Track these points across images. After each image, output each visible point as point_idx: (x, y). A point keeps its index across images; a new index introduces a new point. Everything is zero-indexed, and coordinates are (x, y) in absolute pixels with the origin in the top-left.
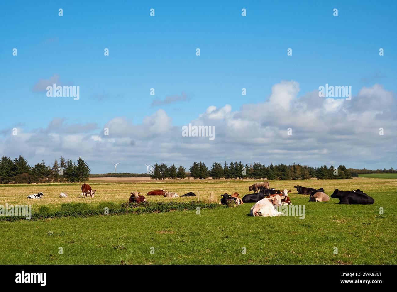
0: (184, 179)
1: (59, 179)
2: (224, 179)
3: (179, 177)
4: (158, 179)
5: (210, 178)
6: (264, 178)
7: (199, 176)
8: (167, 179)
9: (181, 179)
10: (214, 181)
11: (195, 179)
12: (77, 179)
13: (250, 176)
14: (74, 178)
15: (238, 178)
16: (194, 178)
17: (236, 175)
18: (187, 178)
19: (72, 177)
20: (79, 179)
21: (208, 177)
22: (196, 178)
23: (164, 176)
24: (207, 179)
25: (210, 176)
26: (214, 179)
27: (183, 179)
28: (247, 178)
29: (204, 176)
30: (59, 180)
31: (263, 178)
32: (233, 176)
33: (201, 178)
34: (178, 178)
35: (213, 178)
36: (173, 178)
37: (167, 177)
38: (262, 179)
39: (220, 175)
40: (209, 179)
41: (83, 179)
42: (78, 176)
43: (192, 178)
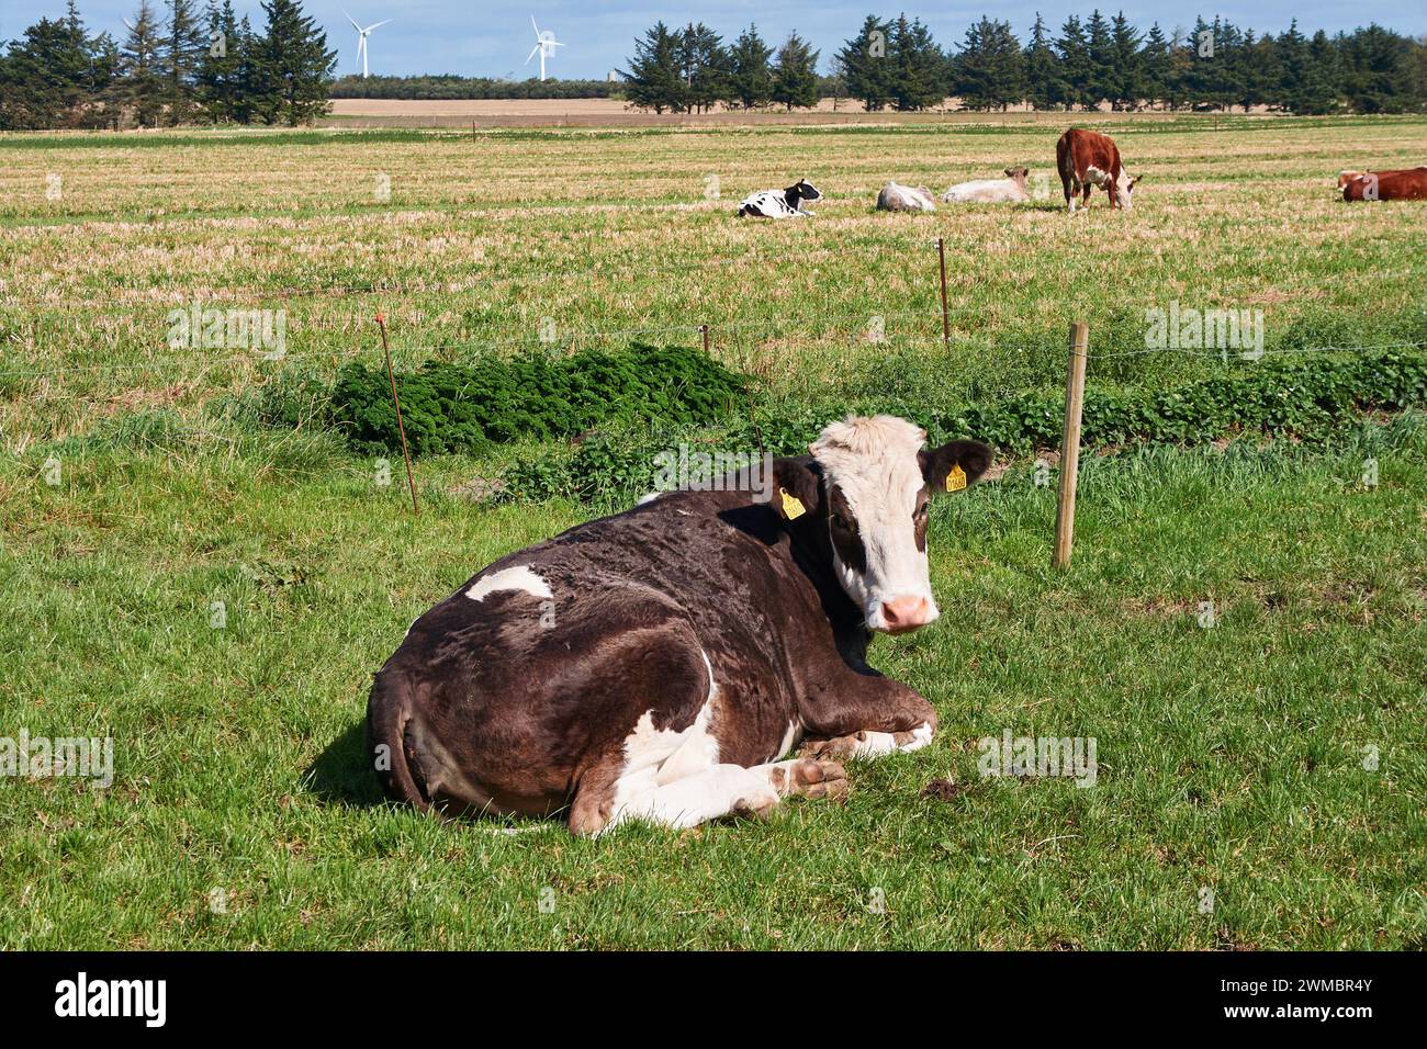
0: (814, 109)
1: (166, 108)
2: (1031, 108)
3: (781, 100)
4: (667, 111)
5: (953, 103)
6: (1246, 104)
7: (894, 92)
8: (718, 107)
9: (794, 109)
10: (972, 120)
11: (868, 109)
12: (262, 107)
13: (1168, 91)
14: (252, 101)
15: (1106, 106)
16: (863, 103)
17: (1093, 91)
18: (826, 105)
19: (239, 98)
20: (277, 108)
21: (940, 101)
22: (874, 103)
23: (700, 95)
24: (937, 107)
25: (952, 95)
26: (977, 107)
27: (802, 110)
28: (1151, 103)
29: (923, 94)
30: (168, 115)
31: (1241, 103)
32: (1077, 94)
33: (906, 103)
34: (778, 106)
35: (965, 107)
36: (749, 103)
37: (715, 98)
38: (1237, 109)
39: (1009, 89)
40: (946, 107)
41: (300, 107)
42: (273, 91)
43: (855, 106)
